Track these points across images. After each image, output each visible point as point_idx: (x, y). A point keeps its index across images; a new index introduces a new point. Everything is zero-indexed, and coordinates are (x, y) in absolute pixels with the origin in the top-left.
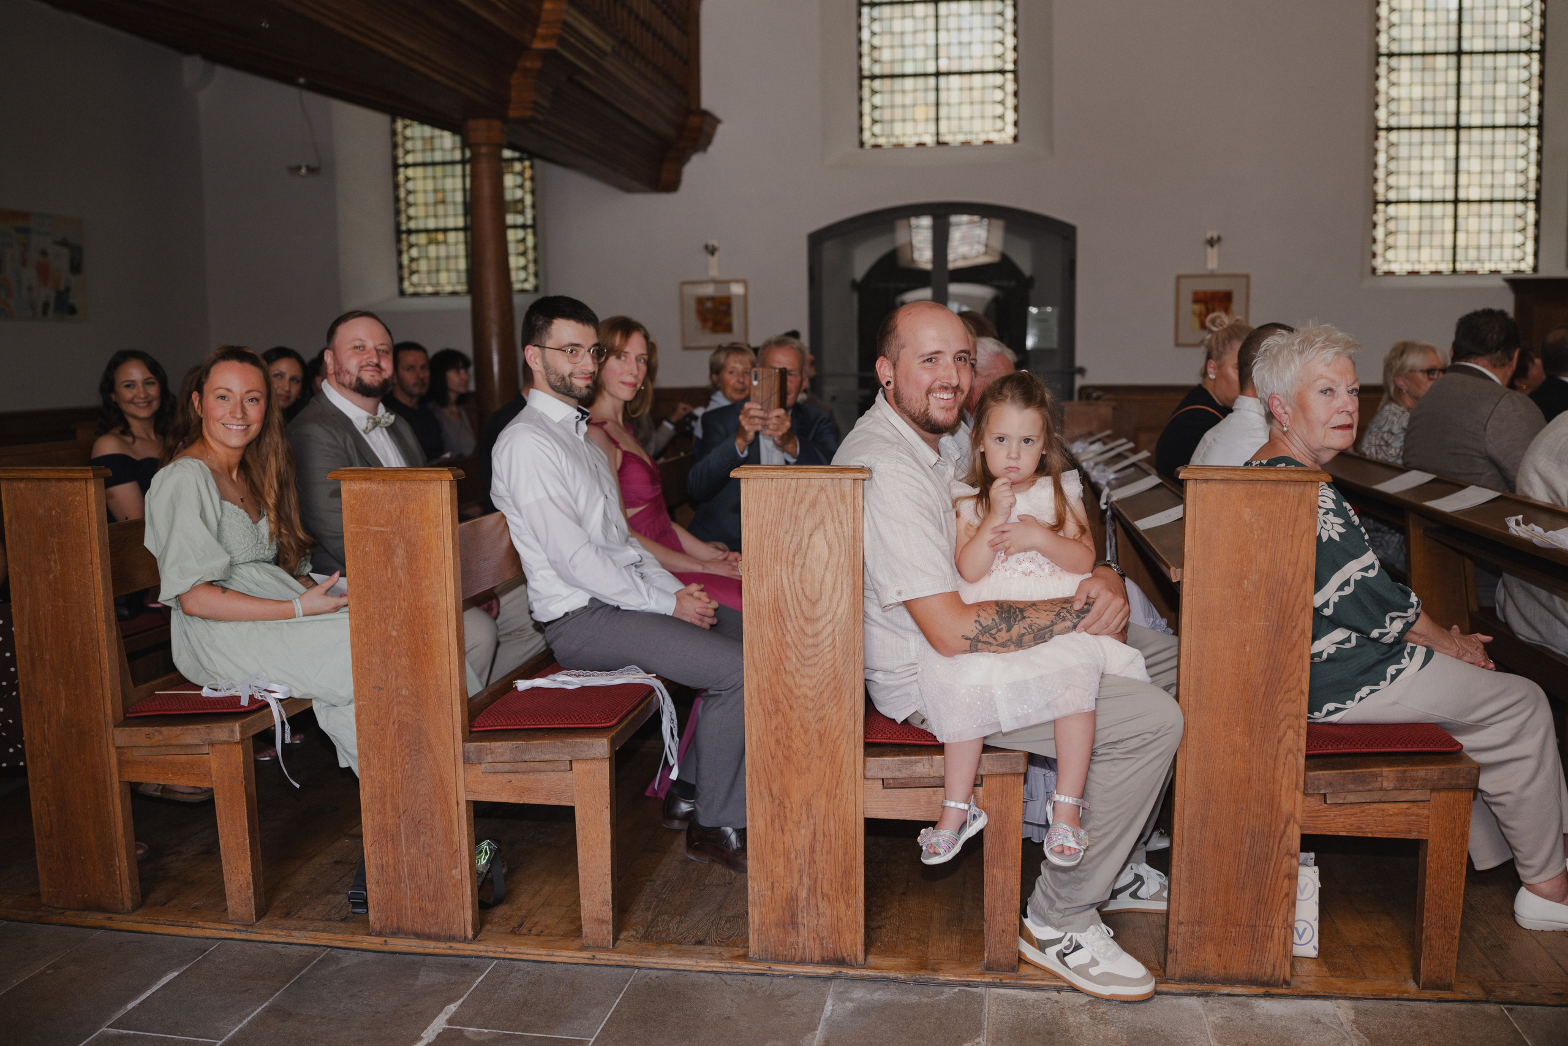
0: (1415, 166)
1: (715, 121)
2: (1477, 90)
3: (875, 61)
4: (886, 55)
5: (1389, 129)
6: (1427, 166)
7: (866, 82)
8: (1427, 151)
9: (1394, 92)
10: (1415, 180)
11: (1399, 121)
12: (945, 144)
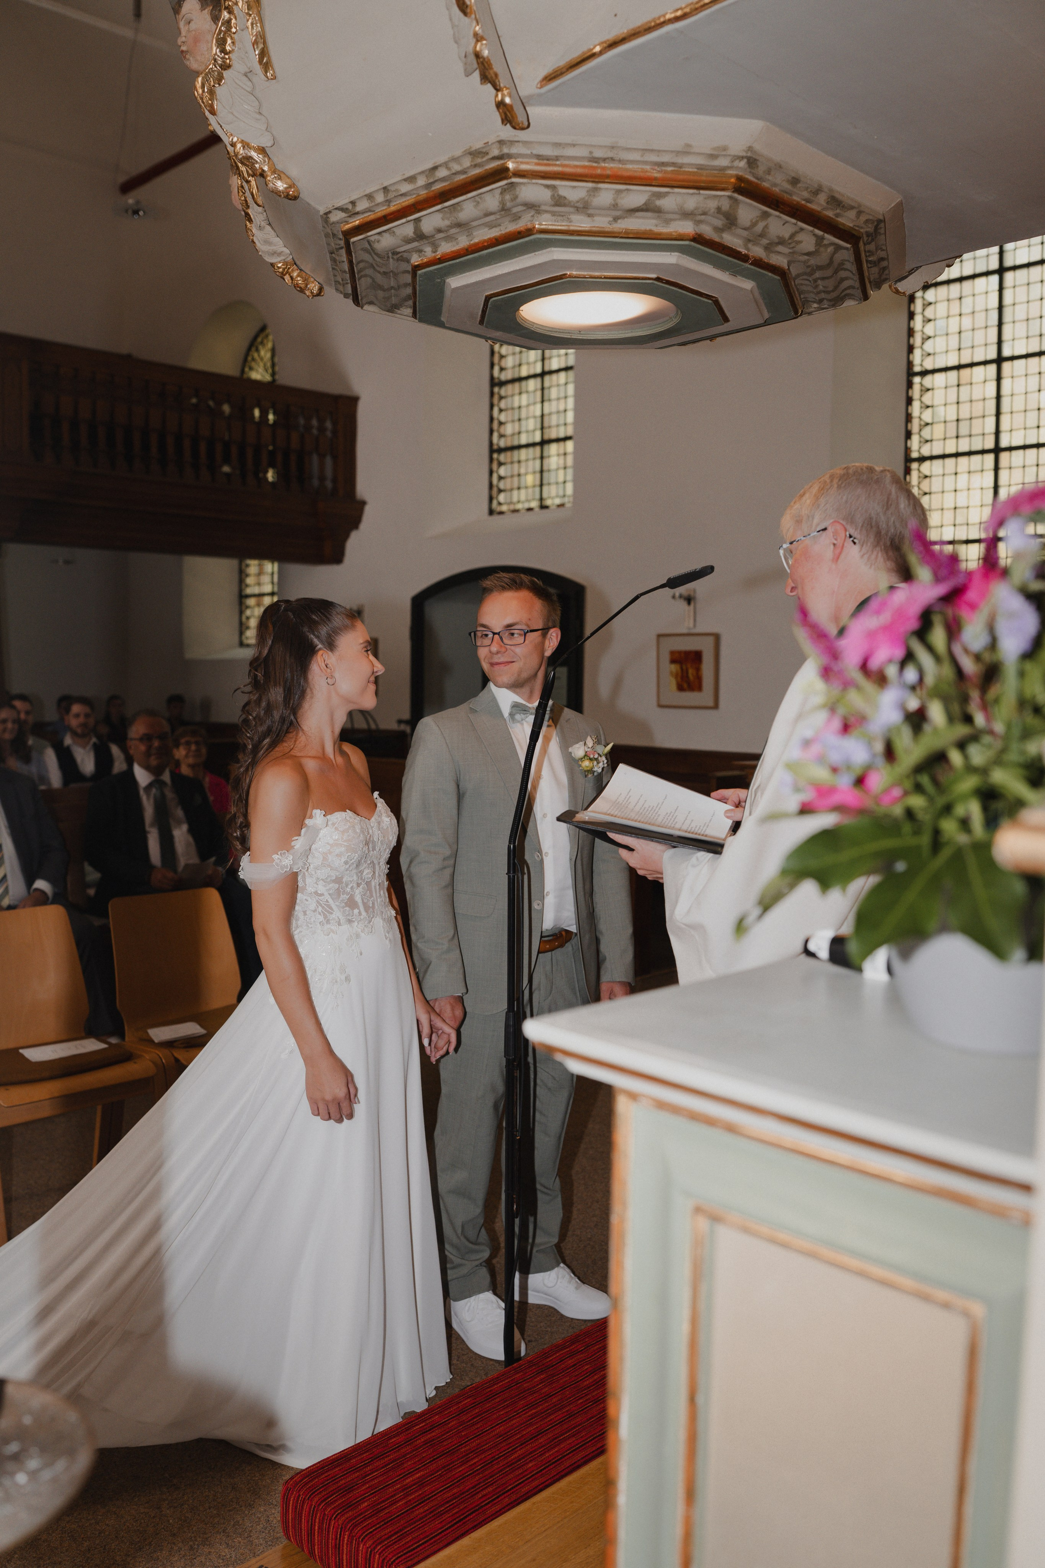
0: (949, 501)
1: (363, 503)
2: (1019, 404)
3: (501, 436)
4: (509, 429)
5: (922, 459)
6: (962, 501)
7: (495, 456)
8: (963, 479)
9: (927, 416)
10: (948, 516)
11: (931, 450)
12: (547, 507)
